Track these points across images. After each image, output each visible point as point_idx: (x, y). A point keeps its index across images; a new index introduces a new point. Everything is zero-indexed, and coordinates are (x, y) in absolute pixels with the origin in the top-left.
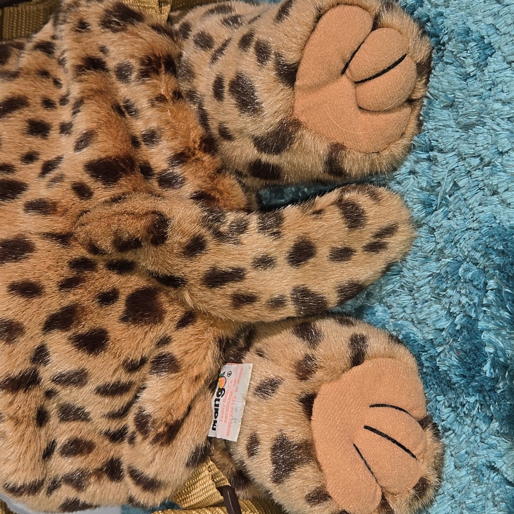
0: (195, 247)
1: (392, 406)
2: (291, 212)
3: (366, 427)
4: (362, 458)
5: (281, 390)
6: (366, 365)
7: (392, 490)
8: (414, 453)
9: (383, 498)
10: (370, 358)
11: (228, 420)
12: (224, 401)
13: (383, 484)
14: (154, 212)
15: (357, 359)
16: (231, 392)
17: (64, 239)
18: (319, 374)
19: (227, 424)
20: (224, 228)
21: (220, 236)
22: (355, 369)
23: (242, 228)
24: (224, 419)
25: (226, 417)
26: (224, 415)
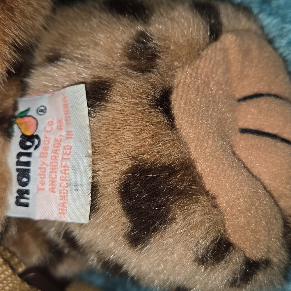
11: (58, 188)
24: (47, 187)
25: (53, 183)
26: (47, 180)
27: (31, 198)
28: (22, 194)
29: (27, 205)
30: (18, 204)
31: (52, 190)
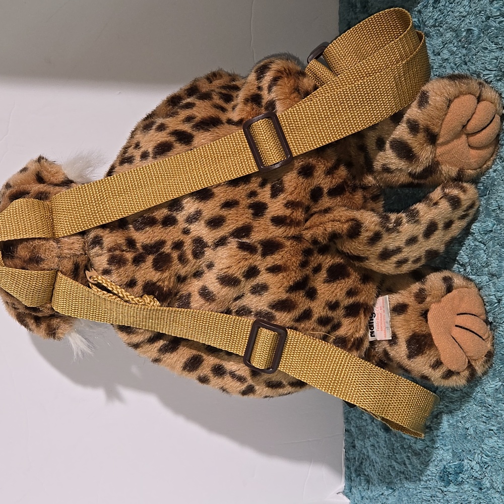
0: (376, 238)
1: (470, 314)
2: (420, 207)
3: (456, 326)
4: (457, 342)
5: (410, 310)
6: (454, 292)
7: (474, 358)
8: (484, 338)
9: (469, 362)
10: (456, 289)
11: (383, 329)
12: (377, 319)
13: (469, 354)
14: (353, 220)
15: (449, 289)
16: (380, 314)
17: (298, 238)
18: (428, 299)
19: (383, 332)
20: (391, 226)
21: (389, 230)
22: (449, 295)
23: (398, 223)
24: (380, 329)
25: (381, 328)
26: (380, 327)
27: (375, 333)
28: (372, 333)
29: (374, 336)
30: (372, 336)
31: (382, 330)
